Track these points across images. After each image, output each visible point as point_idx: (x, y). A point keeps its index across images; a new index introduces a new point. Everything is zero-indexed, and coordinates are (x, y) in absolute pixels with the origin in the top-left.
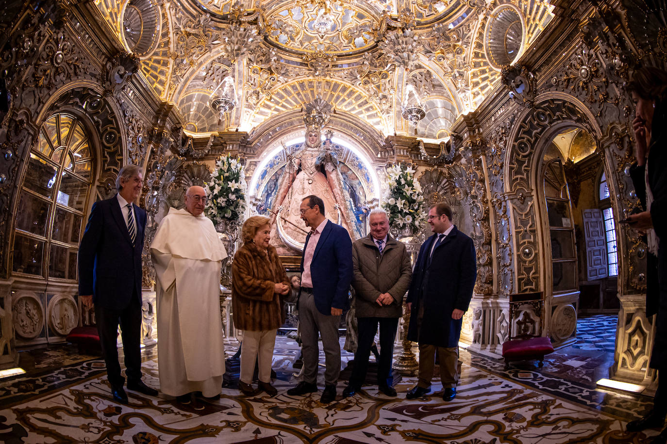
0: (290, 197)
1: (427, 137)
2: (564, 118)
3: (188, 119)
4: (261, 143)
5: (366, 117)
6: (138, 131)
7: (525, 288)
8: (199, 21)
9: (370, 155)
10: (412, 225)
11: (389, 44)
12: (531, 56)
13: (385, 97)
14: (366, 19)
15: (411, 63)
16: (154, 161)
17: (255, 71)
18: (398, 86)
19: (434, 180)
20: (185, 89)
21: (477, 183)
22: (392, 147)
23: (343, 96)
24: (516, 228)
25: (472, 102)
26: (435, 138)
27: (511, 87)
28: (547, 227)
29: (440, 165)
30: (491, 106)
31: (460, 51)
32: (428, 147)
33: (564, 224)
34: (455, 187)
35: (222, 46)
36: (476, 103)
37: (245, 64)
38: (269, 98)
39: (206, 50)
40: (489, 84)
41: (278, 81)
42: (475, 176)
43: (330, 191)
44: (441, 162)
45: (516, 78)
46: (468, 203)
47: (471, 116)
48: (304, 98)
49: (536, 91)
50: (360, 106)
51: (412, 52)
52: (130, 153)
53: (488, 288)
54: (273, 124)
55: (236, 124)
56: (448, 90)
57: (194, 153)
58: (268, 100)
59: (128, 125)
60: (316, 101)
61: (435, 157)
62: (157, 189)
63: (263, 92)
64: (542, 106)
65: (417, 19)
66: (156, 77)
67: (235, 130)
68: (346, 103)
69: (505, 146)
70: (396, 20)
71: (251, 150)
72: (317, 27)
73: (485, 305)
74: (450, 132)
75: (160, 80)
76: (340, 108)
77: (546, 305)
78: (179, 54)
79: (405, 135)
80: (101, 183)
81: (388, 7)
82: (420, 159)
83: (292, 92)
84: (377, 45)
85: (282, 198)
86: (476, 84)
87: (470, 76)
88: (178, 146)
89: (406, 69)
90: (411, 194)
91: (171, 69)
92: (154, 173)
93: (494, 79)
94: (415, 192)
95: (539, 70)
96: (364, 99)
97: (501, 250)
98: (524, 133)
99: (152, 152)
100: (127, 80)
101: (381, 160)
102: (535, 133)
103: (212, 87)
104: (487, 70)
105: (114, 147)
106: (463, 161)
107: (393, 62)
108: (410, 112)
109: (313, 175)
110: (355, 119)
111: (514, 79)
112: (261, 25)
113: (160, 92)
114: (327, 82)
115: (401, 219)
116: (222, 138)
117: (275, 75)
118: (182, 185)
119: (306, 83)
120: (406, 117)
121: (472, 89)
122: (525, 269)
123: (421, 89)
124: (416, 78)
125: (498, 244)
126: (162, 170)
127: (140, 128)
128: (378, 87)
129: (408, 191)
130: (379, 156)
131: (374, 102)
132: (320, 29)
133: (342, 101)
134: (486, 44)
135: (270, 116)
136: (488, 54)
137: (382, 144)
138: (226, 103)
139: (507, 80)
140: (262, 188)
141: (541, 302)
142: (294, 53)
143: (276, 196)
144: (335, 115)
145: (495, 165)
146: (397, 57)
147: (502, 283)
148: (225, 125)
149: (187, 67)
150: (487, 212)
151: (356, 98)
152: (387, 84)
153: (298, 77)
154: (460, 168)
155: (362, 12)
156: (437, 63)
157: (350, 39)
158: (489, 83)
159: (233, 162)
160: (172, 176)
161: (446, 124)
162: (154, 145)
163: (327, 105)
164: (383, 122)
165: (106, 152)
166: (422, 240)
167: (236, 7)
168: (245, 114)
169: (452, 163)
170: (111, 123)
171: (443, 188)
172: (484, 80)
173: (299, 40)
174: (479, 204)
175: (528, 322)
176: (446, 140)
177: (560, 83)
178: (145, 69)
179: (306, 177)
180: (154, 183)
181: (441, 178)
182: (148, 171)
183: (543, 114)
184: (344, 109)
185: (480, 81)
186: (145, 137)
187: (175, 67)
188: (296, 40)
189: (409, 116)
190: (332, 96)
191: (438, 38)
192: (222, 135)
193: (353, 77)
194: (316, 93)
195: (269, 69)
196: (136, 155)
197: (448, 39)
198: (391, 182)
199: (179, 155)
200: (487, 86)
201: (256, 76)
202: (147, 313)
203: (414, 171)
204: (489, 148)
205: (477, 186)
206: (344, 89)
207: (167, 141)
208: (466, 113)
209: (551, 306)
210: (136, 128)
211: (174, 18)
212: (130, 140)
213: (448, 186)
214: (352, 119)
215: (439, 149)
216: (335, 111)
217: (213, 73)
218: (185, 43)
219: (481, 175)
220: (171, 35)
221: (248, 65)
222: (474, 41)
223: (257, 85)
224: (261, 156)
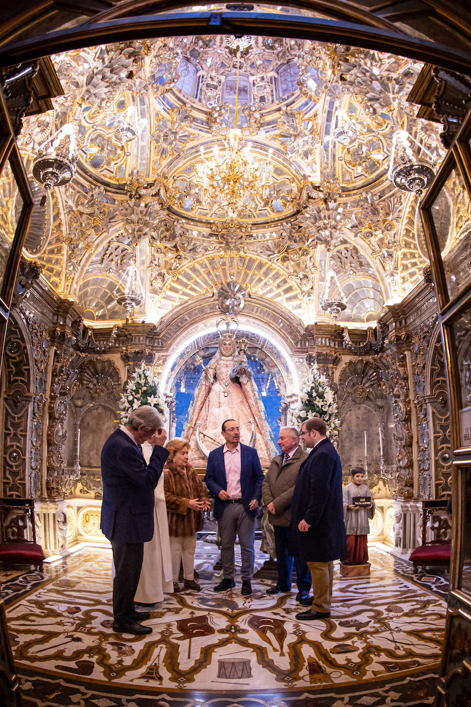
0: (207, 409)
1: (354, 320)
3: (86, 307)
4: (170, 334)
5: (285, 300)
6: (41, 335)
7: (443, 493)
8: (92, 196)
9: (289, 346)
11: (310, 217)
13: (306, 277)
14: (285, 176)
16: (59, 365)
17: (158, 250)
18: (321, 264)
19: (359, 371)
20: (83, 277)
21: (400, 382)
22: (313, 336)
23: (260, 274)
24: (434, 433)
25: (400, 287)
26: (362, 321)
29: (367, 353)
30: (417, 299)
31: (389, 227)
32: (352, 333)
34: (381, 379)
36: (405, 290)
37: (148, 243)
38: (175, 279)
39: (103, 229)
41: (185, 258)
42: (398, 374)
44: (369, 350)
47: (396, 308)
48: (215, 279)
50: (279, 286)
51: (335, 228)
52: (36, 361)
53: (408, 491)
54: (182, 312)
56: (375, 270)
58: (174, 281)
59: (32, 333)
60: (228, 285)
61: (361, 345)
63: (168, 273)
65: (341, 184)
66: (51, 270)
67: (141, 321)
68: (262, 283)
69: (428, 345)
70: (318, 188)
71: (159, 343)
73: (405, 509)
74: (378, 318)
75: (56, 272)
76: (254, 290)
78: (73, 237)
79: (327, 322)
80: (8, 395)
82: (344, 347)
86: (405, 268)
87: (400, 258)
88: (79, 342)
89: (328, 250)
90: (322, 406)
91: (65, 256)
92: (60, 378)
96: (283, 278)
97: (421, 453)
99: (56, 354)
101: (300, 350)
103: (111, 270)
104: (417, 256)
105: (19, 357)
106: (389, 352)
107: (315, 237)
108: (330, 305)
109: (228, 387)
110: (271, 303)
112: (163, 196)
113: (56, 285)
114: (240, 257)
116: (126, 330)
117: (182, 253)
118: (85, 382)
119: (217, 260)
121: (402, 272)
122: (443, 475)
123: (347, 267)
124: (341, 253)
125: (419, 447)
126: (68, 373)
128: (298, 265)
129: (318, 402)
130: (299, 346)
131: (293, 282)
133: (258, 280)
134: (417, 223)
135: (178, 301)
136: (419, 236)
137: (302, 332)
138: (132, 299)
140: (172, 380)
142: (201, 222)
143: (193, 408)
144: (250, 299)
145: (419, 364)
146: (318, 234)
147: (422, 486)
149: (83, 253)
150: (409, 413)
151: (273, 276)
152: (308, 262)
153: (207, 253)
154: (386, 360)
155: (281, 167)
156: (365, 239)
157: (267, 201)
158: (417, 271)
160: (74, 374)
161: (375, 306)
162: (57, 347)
163: (240, 289)
164: (304, 305)
165: (11, 364)
167: (134, 177)
168: (150, 301)
169: (378, 354)
170: (15, 333)
171: (369, 379)
172: (414, 264)
174: (401, 404)
176: (374, 324)
179: (222, 389)
180: (61, 389)
181: (368, 369)
182: (53, 376)
184: (260, 291)
185: (409, 266)
186: (47, 340)
187: (70, 252)
188: (203, 203)
189: (329, 310)
190: (246, 275)
191: (366, 209)
192: (126, 326)
193: (270, 252)
194: (228, 274)
195: (175, 247)
196: (41, 362)
197: (377, 211)
199: (81, 351)
200: (415, 273)
201: (160, 256)
202: (62, 524)
204: (414, 344)
205: (400, 384)
206: (261, 266)
207: (70, 340)
208: (391, 302)
210: (39, 334)
211: (63, 196)
212: (35, 347)
213: (376, 377)
214: (269, 304)
215: (366, 335)
216: (250, 296)
217: (111, 254)
218: (79, 223)
219: (405, 373)
220: (62, 216)
221: (151, 244)
222: (406, 215)
223: (163, 265)
224: (171, 349)
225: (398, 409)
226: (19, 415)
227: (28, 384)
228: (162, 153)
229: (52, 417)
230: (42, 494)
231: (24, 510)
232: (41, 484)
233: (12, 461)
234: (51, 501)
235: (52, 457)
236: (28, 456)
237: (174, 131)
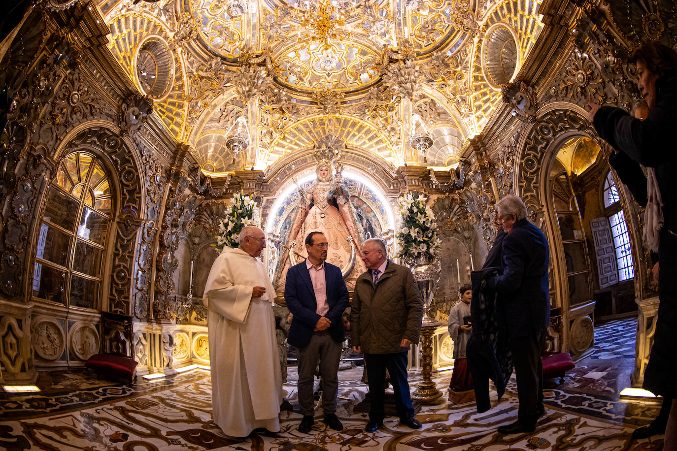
0: (303, 232)
1: (437, 165)
2: (566, 129)
3: (206, 160)
4: (277, 181)
5: (377, 150)
6: (156, 170)
8: (211, 65)
9: (383, 187)
10: (427, 253)
11: (393, 77)
12: (528, 70)
13: (393, 129)
14: (369, 55)
15: (415, 93)
16: (172, 199)
17: (267, 112)
18: (405, 118)
19: (447, 206)
20: (201, 131)
21: (488, 206)
22: (403, 178)
23: (354, 131)
25: (476, 125)
26: (444, 165)
27: (513, 104)
28: (560, 242)
29: (451, 191)
30: (495, 127)
31: (460, 77)
32: (438, 175)
33: (575, 235)
34: (467, 212)
35: (234, 88)
36: (480, 126)
37: (257, 105)
38: (282, 137)
39: (219, 92)
40: (491, 105)
41: (290, 120)
42: (486, 198)
43: (343, 224)
44: (454, 188)
45: (517, 95)
46: (481, 226)
47: (477, 140)
48: (316, 135)
49: (537, 105)
51: (415, 82)
52: (148, 191)
54: (287, 162)
55: (252, 163)
56: (452, 117)
57: (213, 192)
58: (281, 139)
59: (145, 164)
60: (327, 137)
61: (446, 184)
62: (176, 226)
63: (276, 132)
64: (545, 119)
65: (416, 50)
66: (172, 119)
67: (250, 169)
68: (356, 138)
69: (513, 165)
70: (397, 52)
71: (267, 188)
72: (322, 65)
74: (458, 158)
75: (176, 122)
76: (351, 143)
77: (564, 320)
78: (194, 97)
79: (416, 165)
80: (121, 219)
81: (389, 41)
82: (431, 187)
83: (304, 130)
84: (381, 79)
85: (295, 233)
86: (479, 107)
87: (472, 101)
88: (196, 185)
89: (411, 100)
90: (424, 222)
91: (186, 111)
92: (173, 211)
93: (496, 99)
94: (428, 220)
95: (537, 83)
96: (374, 133)
98: (530, 149)
99: (171, 190)
100: (142, 121)
101: (393, 191)
102: (541, 148)
103: (227, 129)
104: (488, 92)
105: (132, 185)
106: (473, 185)
107: (398, 93)
108: (419, 141)
109: (325, 209)
110: (365, 152)
111: (514, 96)
112: (269, 66)
113: (176, 134)
114: (337, 118)
115: (416, 248)
116: (239, 177)
117: (287, 115)
118: (202, 223)
119: (317, 121)
120: (415, 147)
121: (475, 113)
123: (427, 119)
124: (422, 108)
126: (181, 208)
127: (157, 168)
128: (386, 120)
129: (421, 219)
130: (392, 187)
131: (383, 135)
132: (326, 67)
133: (352, 136)
134: (484, 68)
135: (284, 154)
136: (487, 76)
137: (394, 175)
138: (240, 142)
139: (508, 98)
140: (280, 225)
141: (559, 318)
142: (303, 92)
143: (289, 231)
144: (347, 150)
145: (505, 185)
146: (401, 88)
148: (241, 165)
149: (202, 109)
151: (365, 132)
152: (394, 116)
153: (309, 116)
154: (470, 192)
155: (365, 48)
156: (440, 90)
157: (356, 75)
159: (247, 199)
160: (191, 213)
161: (454, 151)
162: (172, 184)
163: (337, 141)
164: (394, 154)
165: (125, 190)
166: (438, 268)
167: (245, 50)
168: (260, 153)
169: (463, 188)
170: (129, 162)
171: (455, 214)
172: (485, 102)
173: (308, 80)
174: (492, 227)
175: (548, 340)
176: (455, 166)
177: (559, 92)
178: (160, 110)
179: (319, 210)
180: (173, 221)
181: (454, 204)
182: (167, 209)
183: (546, 128)
184: (355, 143)
185: (482, 104)
186: (163, 176)
187: (190, 109)
188: (305, 80)
189: (418, 145)
190: (343, 131)
191: (438, 66)
192: (238, 174)
193: (362, 111)
194: (327, 130)
195: (281, 109)
196: (155, 193)
197: (447, 66)
198: (403, 211)
199: (198, 194)
200: (489, 107)
201: (269, 116)
202: (168, 345)
203: (426, 199)
204: (498, 169)
205: (489, 208)
206: (354, 125)
207: (185, 180)
208: (472, 137)
209: (569, 320)
210: (153, 168)
211: (186, 62)
212: (148, 179)
213: (461, 212)
214: (364, 153)
215: (450, 176)
216: (346, 147)
217: (227, 115)
218: (198, 86)
219: (492, 197)
220: (185, 79)
221: (260, 105)
222: (472, 65)
223: (270, 124)
224: (277, 193)
225: (488, 232)
226: (129, 238)
227: (139, 211)
228: (269, 38)
229: (162, 245)
230: (148, 315)
231: (123, 326)
232: (149, 306)
233: (119, 280)
234: (157, 323)
235: (159, 281)
236: (133, 276)
237: (279, 23)
